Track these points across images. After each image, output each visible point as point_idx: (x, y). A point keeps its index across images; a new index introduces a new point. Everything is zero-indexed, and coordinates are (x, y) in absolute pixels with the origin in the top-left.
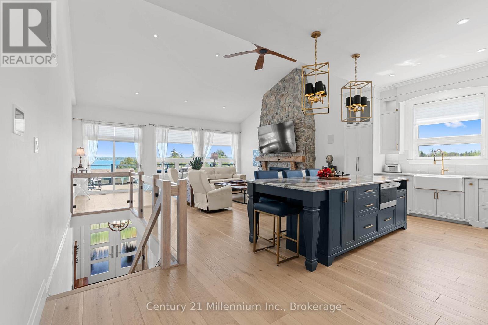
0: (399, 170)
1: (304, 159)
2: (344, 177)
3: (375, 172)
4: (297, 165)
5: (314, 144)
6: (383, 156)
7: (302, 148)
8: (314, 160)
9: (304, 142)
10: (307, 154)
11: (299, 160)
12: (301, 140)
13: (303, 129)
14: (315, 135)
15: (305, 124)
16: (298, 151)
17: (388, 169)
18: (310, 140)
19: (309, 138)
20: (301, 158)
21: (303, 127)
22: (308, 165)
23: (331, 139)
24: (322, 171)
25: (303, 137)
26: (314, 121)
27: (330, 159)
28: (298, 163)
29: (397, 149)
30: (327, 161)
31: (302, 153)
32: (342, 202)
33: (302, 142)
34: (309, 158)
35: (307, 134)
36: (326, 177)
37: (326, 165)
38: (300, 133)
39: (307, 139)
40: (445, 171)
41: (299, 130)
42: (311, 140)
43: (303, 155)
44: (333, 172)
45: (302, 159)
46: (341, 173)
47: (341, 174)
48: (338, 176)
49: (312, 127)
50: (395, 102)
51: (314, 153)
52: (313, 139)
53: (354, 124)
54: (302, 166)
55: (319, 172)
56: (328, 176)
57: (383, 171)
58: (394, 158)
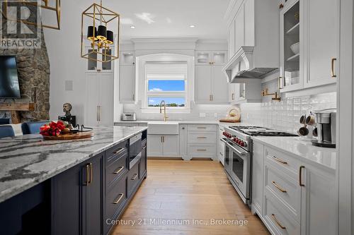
0: (135, 119)
1: (32, 108)
2: (84, 134)
3: (115, 121)
4: (23, 115)
5: (47, 89)
6: (121, 105)
7: (29, 94)
8: (48, 109)
9: (33, 86)
10: (38, 102)
11: (25, 108)
12: (28, 82)
13: (31, 69)
14: (49, 79)
15: (35, 63)
16: (22, 97)
17: (125, 118)
18: (42, 84)
19: (40, 82)
20: (28, 106)
21: (32, 66)
22: (38, 114)
23: (69, 86)
24: (49, 127)
25: (32, 79)
26: (48, 62)
27: (68, 108)
28: (24, 112)
29: (134, 99)
30: (64, 110)
31: (29, 100)
32: (82, 185)
33: (30, 85)
34: (41, 107)
35: (37, 76)
36: (56, 135)
37: (63, 114)
38: (26, 73)
39: (37, 83)
40: (166, 119)
41: (25, 69)
42: (44, 84)
43: (31, 102)
44: (68, 126)
45: (30, 108)
46: (80, 127)
47: (80, 130)
48: (75, 132)
49: (45, 69)
50: (132, 57)
51: (48, 100)
52: (47, 83)
53: (95, 71)
54: (29, 116)
55: (42, 129)
56: (58, 134)
57: (122, 120)
58: (130, 107)
